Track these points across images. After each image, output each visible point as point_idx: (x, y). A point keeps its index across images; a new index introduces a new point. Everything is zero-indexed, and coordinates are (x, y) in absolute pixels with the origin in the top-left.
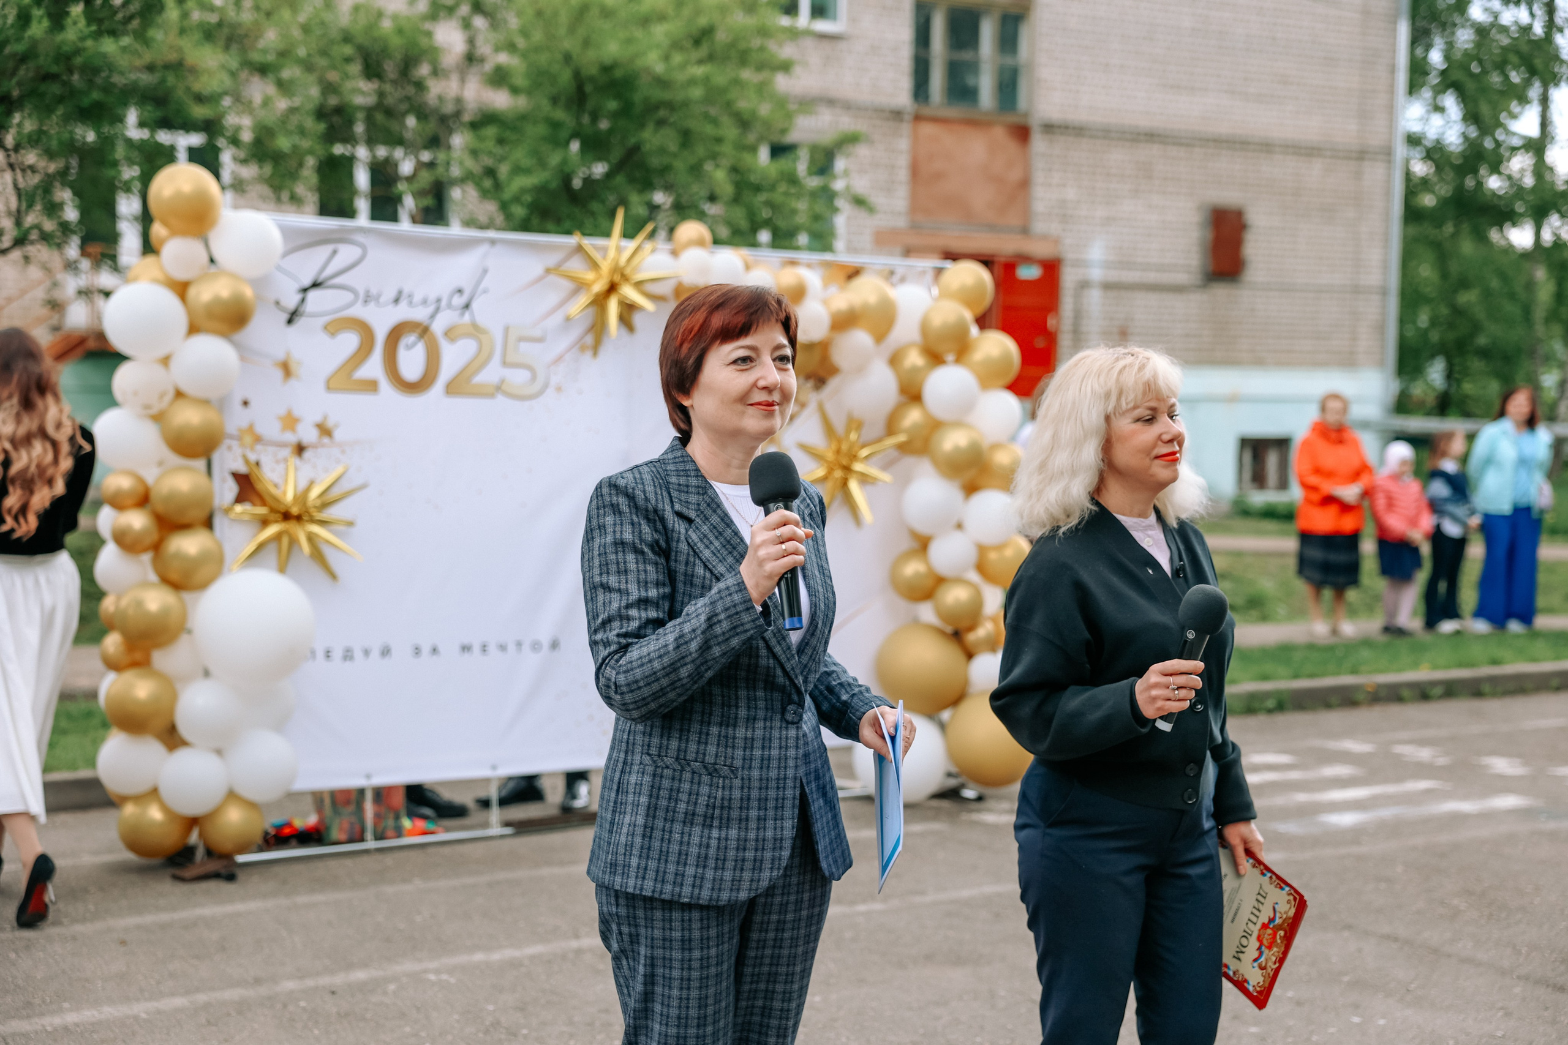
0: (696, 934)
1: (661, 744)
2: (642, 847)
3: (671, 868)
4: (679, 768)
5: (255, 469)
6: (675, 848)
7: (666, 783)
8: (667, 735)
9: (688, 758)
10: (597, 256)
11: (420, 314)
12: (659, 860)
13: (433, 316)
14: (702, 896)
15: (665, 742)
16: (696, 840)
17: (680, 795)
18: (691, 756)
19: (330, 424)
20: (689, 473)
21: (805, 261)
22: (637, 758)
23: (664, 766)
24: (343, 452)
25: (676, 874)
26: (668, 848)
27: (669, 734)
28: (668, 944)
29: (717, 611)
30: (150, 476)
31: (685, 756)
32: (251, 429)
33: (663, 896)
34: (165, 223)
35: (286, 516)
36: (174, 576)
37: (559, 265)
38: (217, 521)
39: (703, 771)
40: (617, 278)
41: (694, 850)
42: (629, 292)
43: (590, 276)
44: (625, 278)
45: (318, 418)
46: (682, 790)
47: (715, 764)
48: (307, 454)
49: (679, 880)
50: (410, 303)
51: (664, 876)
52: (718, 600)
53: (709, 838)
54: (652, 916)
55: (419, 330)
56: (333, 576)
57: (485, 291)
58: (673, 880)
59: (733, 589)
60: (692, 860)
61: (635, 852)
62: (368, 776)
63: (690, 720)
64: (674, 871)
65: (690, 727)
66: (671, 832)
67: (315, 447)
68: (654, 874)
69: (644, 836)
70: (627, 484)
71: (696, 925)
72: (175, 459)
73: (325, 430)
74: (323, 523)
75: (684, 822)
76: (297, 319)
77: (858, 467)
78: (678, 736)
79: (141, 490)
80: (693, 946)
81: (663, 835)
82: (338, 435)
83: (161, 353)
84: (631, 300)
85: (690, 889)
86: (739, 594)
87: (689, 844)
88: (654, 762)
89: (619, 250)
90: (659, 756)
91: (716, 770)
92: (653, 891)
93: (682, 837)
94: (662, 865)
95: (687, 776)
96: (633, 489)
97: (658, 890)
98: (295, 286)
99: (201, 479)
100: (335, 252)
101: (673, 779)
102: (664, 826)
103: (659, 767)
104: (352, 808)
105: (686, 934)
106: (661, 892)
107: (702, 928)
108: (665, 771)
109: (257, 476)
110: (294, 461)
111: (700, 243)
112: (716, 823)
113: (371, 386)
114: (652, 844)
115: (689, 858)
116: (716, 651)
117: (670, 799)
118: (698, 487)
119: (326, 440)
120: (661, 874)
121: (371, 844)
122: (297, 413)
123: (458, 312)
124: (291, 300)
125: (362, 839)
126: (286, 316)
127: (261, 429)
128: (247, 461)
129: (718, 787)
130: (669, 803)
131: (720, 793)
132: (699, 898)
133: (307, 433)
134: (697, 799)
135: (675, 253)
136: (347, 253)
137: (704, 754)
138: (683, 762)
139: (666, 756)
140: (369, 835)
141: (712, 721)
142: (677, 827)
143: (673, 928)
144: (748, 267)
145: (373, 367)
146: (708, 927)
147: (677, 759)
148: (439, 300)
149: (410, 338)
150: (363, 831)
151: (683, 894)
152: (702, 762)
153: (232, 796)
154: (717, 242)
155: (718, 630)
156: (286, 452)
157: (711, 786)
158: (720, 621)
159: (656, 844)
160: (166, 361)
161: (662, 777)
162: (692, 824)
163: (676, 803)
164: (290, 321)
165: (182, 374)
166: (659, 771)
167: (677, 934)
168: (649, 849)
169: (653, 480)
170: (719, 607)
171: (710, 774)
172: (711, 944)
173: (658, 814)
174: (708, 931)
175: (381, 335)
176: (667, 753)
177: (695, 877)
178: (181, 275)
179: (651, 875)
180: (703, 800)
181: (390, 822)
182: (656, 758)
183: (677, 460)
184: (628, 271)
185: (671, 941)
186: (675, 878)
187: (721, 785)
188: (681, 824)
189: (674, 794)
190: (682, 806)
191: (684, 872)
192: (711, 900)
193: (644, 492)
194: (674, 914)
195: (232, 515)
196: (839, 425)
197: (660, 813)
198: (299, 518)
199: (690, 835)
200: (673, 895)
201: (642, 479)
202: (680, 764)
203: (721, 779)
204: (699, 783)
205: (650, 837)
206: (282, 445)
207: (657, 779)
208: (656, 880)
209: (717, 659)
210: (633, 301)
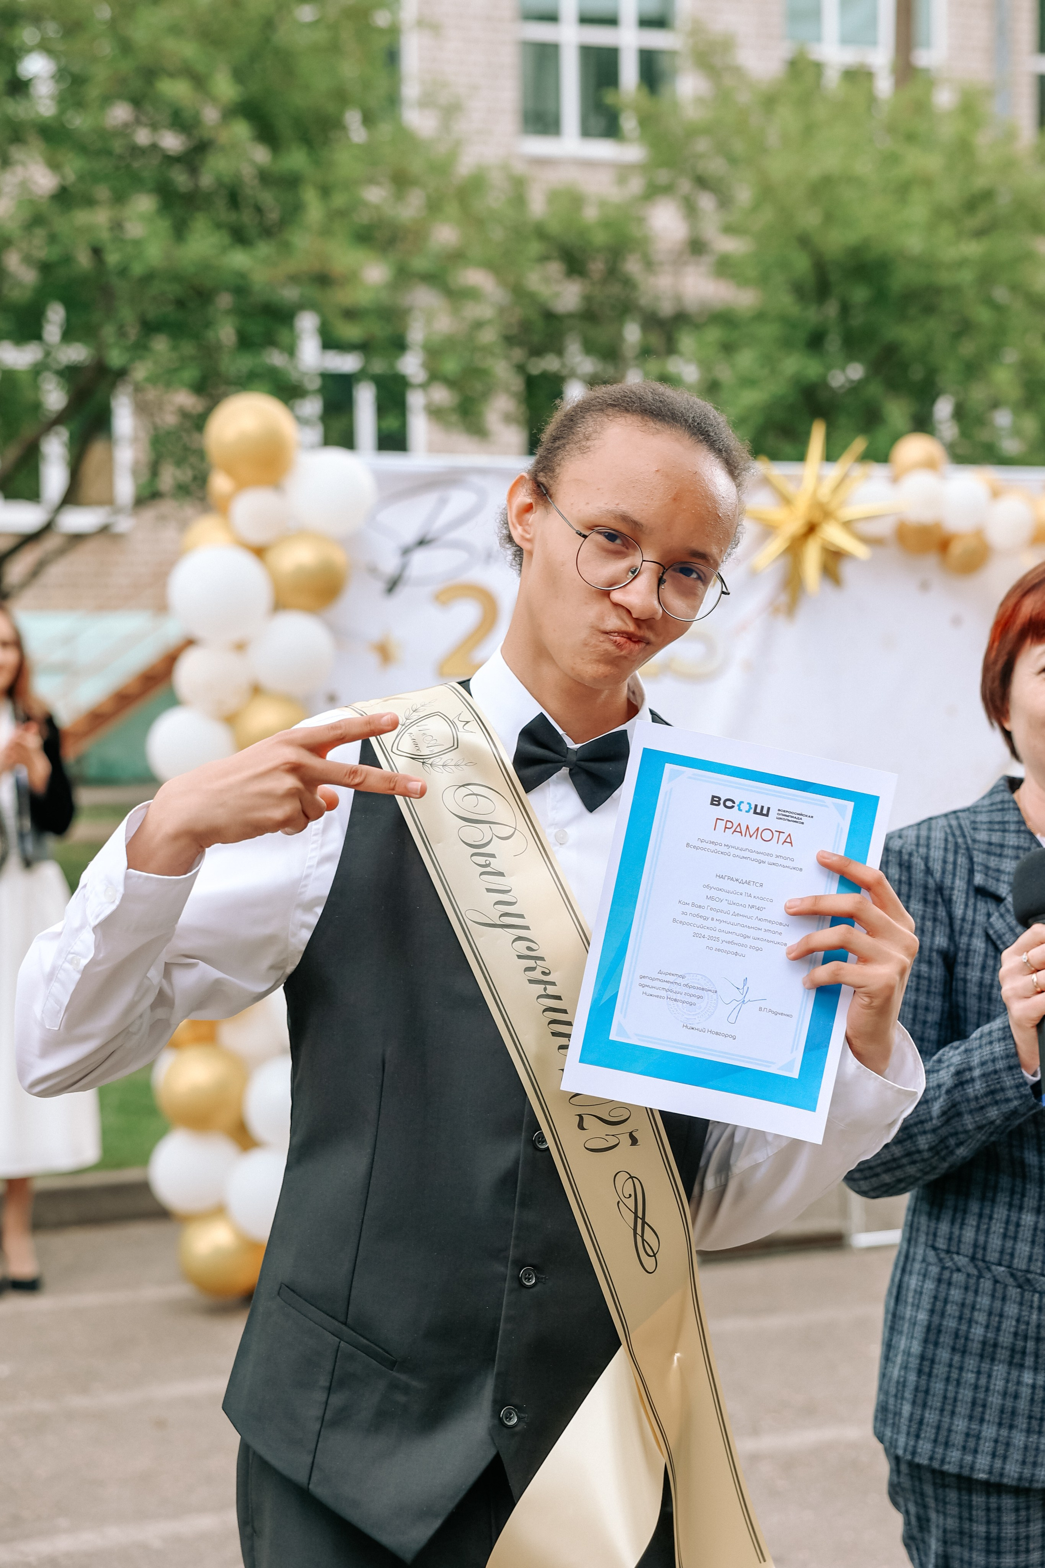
0: (1009, 1531)
1: (951, 1233)
2: (917, 1389)
3: (960, 1424)
4: (975, 1272)
6: (966, 1394)
7: (956, 1294)
8: (959, 1221)
9: (987, 1259)
10: (790, 488)
12: (942, 1410)
14: (1006, 1471)
15: (956, 1232)
16: (998, 1384)
17: (976, 1314)
18: (993, 1256)
20: (1007, 826)
22: (920, 1251)
23: (954, 1268)
25: (967, 1435)
26: (957, 1393)
27: (963, 1219)
28: (966, 1540)
29: (972, 1064)
31: (984, 1255)
33: (946, 1467)
34: (230, 471)
39: (1010, 1281)
40: (816, 515)
41: (995, 1400)
42: (835, 535)
43: (780, 514)
44: (828, 513)
46: (978, 1307)
47: (1028, 1271)
49: (971, 1444)
51: (948, 1436)
52: (976, 1049)
53: (1019, 1383)
54: (945, 1497)
58: (962, 1443)
59: (995, 1035)
60: (991, 1415)
61: (908, 1395)
63: (993, 1201)
64: (965, 1430)
65: (992, 1211)
66: (961, 1369)
68: (934, 1431)
69: (920, 1372)
70: (902, 847)
71: (1008, 1518)
75: (982, 1356)
76: (399, 587)
78: (975, 1223)
80: (1003, 1549)
81: (949, 1372)
83: (237, 636)
84: (836, 545)
85: (989, 1458)
86: (1002, 1044)
87: (987, 1390)
88: (941, 1260)
89: (820, 478)
90: (948, 1252)
91: (1028, 1281)
92: (931, 1459)
93: (978, 1379)
94: (947, 1419)
95: (986, 1285)
96: (910, 854)
97: (939, 1456)
98: (395, 544)
101: (966, 1289)
102: (951, 1359)
103: (947, 1268)
105: (994, 1529)
106: (943, 1461)
107: (1018, 1523)
108: (955, 1275)
111: (930, 465)
112: (1029, 1361)
114: (932, 1385)
115: (988, 1411)
116: (969, 1122)
117: (960, 1318)
118: (1018, 848)
120: (943, 1433)
124: (390, 564)
126: (384, 584)
129: (1031, 1307)
130: (960, 1324)
131: (1034, 1317)
132: (1002, 1475)
134: (1000, 1323)
135: (895, 480)
136: (460, 500)
137: (1012, 1255)
138: (980, 1264)
139: (958, 1253)
141: (1025, 1205)
142: (971, 1363)
143: (974, 1518)
144: (996, 494)
146: (1028, 1521)
147: (973, 1259)
151: (977, 1466)
152: (1009, 1267)
154: (956, 460)
155: (970, 1091)
157: (1021, 1304)
158: (972, 1080)
159: (938, 1386)
160: (240, 647)
161: (950, 1284)
162: (993, 1360)
163: (970, 1327)
164: (390, 591)
165: (262, 665)
166: (946, 1274)
167: (980, 1529)
168: (927, 1392)
169: (946, 840)
170: (976, 1060)
171: (1020, 1286)
172: (1032, 1546)
173: (941, 1340)
174: (1028, 1526)
176: (959, 1248)
177: (996, 1441)
178: (257, 537)
179: (929, 1432)
180: (1009, 1325)
182: (943, 1255)
183: (994, 807)
184: (833, 505)
185: (971, 1537)
186: (966, 1441)
187: (1036, 1304)
188: (977, 1359)
189: (967, 1312)
190: (978, 1332)
191: (980, 1432)
192: (1020, 1479)
193: (926, 859)
194: (974, 1498)
197: (946, 1339)
199: (989, 1376)
200: (961, 1467)
201: (928, 838)
202: (976, 1266)
203: (1037, 1295)
204: (1004, 1299)
205: (930, 1375)
207: (943, 1286)
208: (935, 1441)
209: (971, 1134)
210: (838, 547)
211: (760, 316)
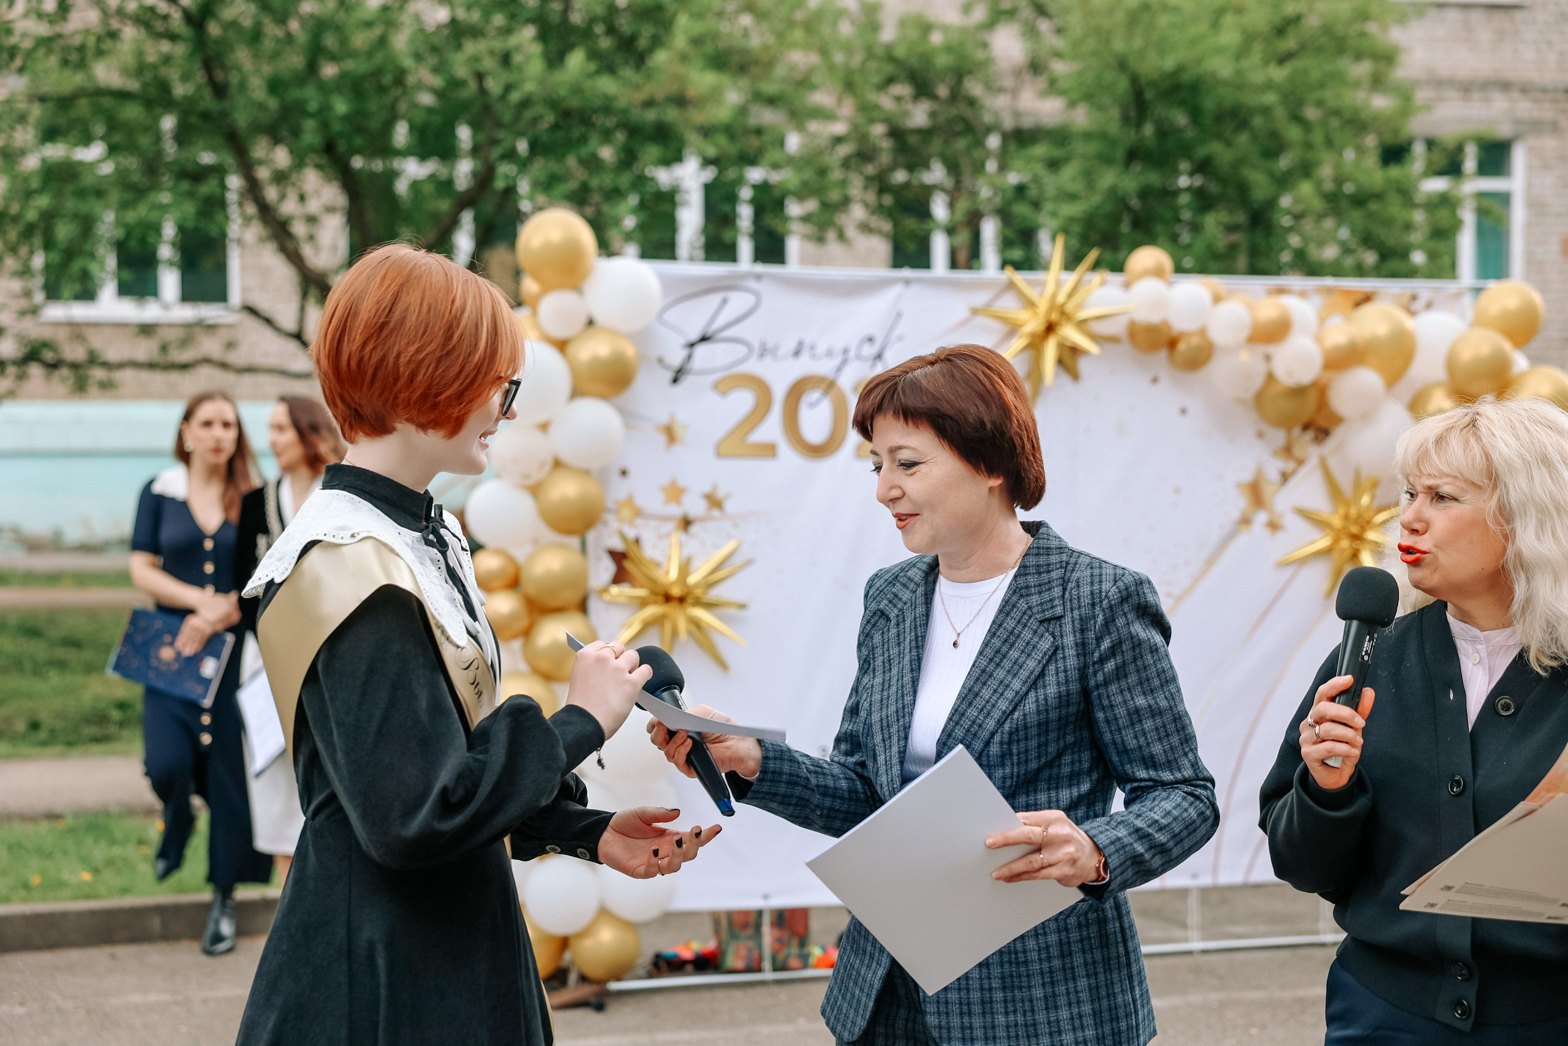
5: (634, 548)
10: (1032, 293)
11: (824, 368)
13: (839, 369)
19: (720, 494)
21: (1297, 288)
24: (736, 526)
30: (520, 554)
32: (630, 501)
34: (537, 277)
35: (668, 598)
36: (544, 665)
37: (989, 305)
38: (593, 605)
40: (1054, 317)
42: (1071, 334)
43: (1023, 315)
44: (1065, 315)
45: (706, 488)
48: (694, 529)
50: (813, 356)
55: (824, 386)
56: (723, 664)
57: (900, 338)
62: (766, 897)
67: (702, 520)
72: (548, 535)
73: (714, 502)
74: (710, 606)
76: (683, 377)
77: (1371, 535)
79: (511, 571)
82: (730, 507)
83: (541, 418)
84: (1073, 342)
89: (1059, 284)
98: (682, 340)
99: (575, 558)
100: (725, 302)
104: (749, 932)
109: (635, 554)
110: (677, 537)
111: (1157, 272)
113: (769, 450)
119: (716, 513)
121: (768, 975)
122: (682, 482)
123: (869, 364)
124: (676, 358)
125: (759, 970)
126: (670, 375)
127: (641, 501)
128: (623, 537)
133: (695, 506)
135: (1127, 285)
136: (739, 302)
140: (767, 964)
144: (1217, 299)
145: (771, 429)
148: (846, 351)
149: (814, 395)
150: (760, 959)
153: (604, 913)
154: (1179, 269)
156: (670, 527)
160: (544, 427)
164: (675, 380)
165: (561, 443)
175: (779, 392)
178: (560, 333)
181: (794, 950)
184: (1069, 308)
195: (607, 597)
196: (1346, 483)
198: (682, 600)
206: (665, 519)
210: (1075, 344)
211: (1088, 136)
